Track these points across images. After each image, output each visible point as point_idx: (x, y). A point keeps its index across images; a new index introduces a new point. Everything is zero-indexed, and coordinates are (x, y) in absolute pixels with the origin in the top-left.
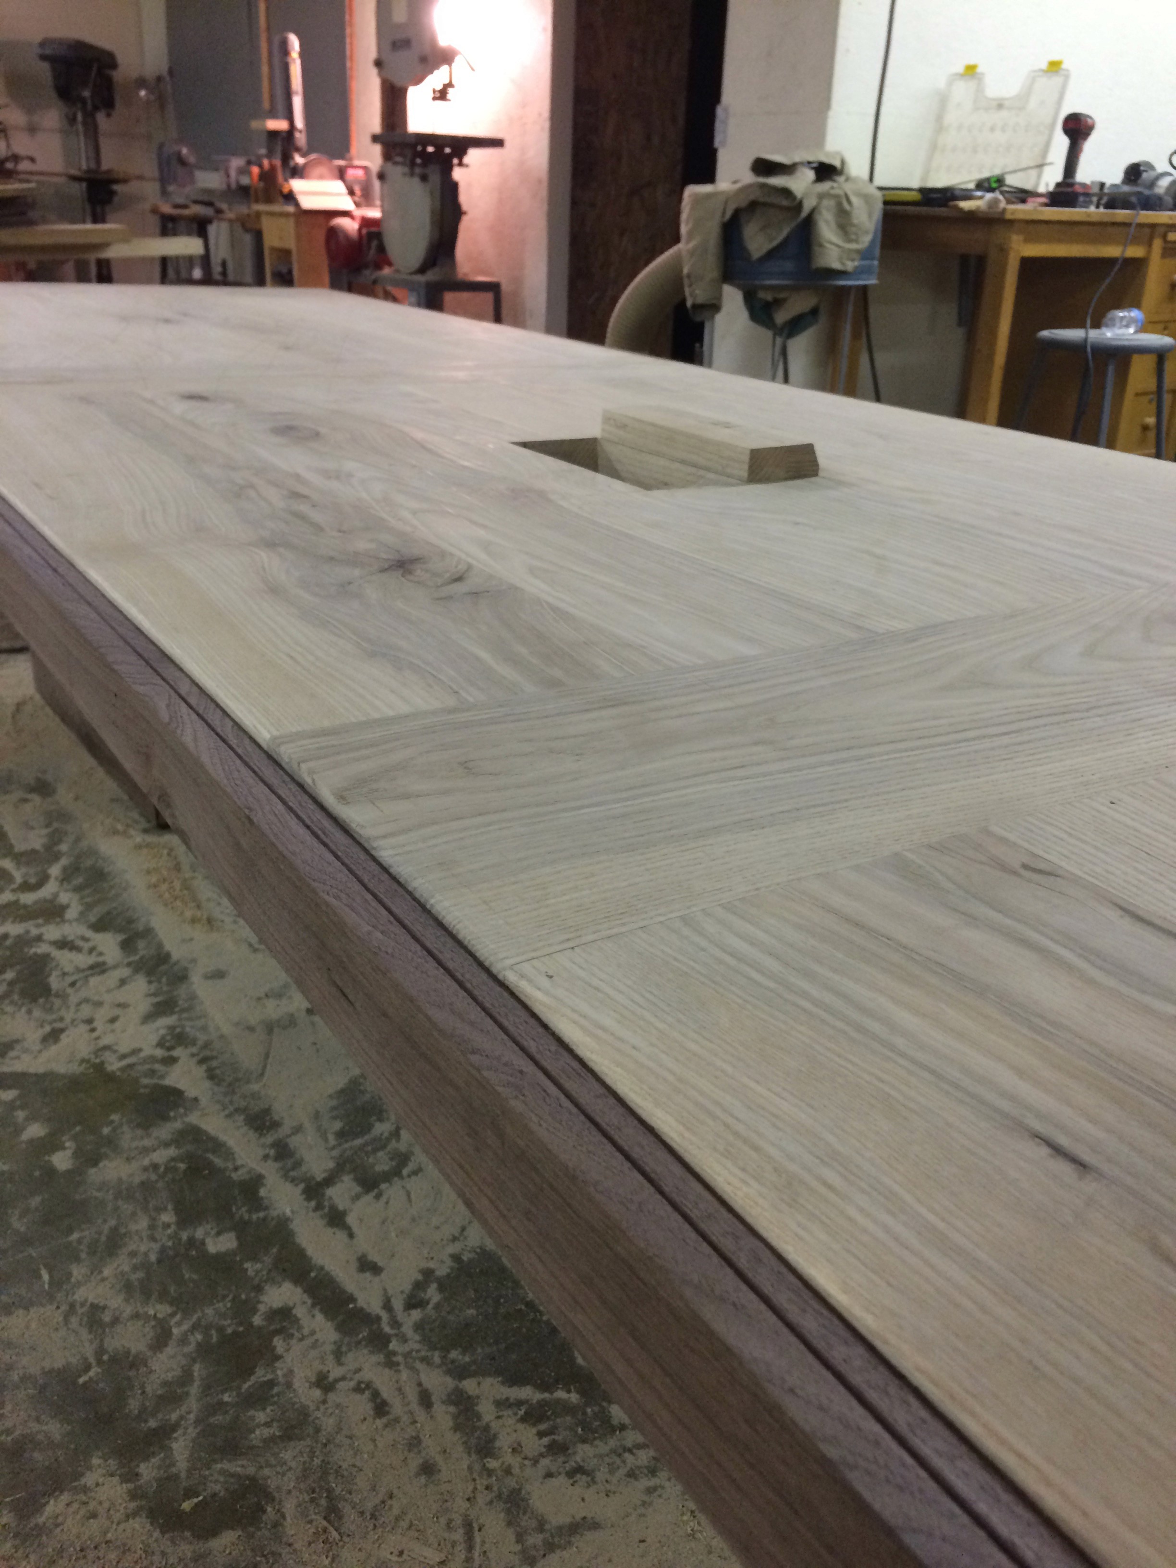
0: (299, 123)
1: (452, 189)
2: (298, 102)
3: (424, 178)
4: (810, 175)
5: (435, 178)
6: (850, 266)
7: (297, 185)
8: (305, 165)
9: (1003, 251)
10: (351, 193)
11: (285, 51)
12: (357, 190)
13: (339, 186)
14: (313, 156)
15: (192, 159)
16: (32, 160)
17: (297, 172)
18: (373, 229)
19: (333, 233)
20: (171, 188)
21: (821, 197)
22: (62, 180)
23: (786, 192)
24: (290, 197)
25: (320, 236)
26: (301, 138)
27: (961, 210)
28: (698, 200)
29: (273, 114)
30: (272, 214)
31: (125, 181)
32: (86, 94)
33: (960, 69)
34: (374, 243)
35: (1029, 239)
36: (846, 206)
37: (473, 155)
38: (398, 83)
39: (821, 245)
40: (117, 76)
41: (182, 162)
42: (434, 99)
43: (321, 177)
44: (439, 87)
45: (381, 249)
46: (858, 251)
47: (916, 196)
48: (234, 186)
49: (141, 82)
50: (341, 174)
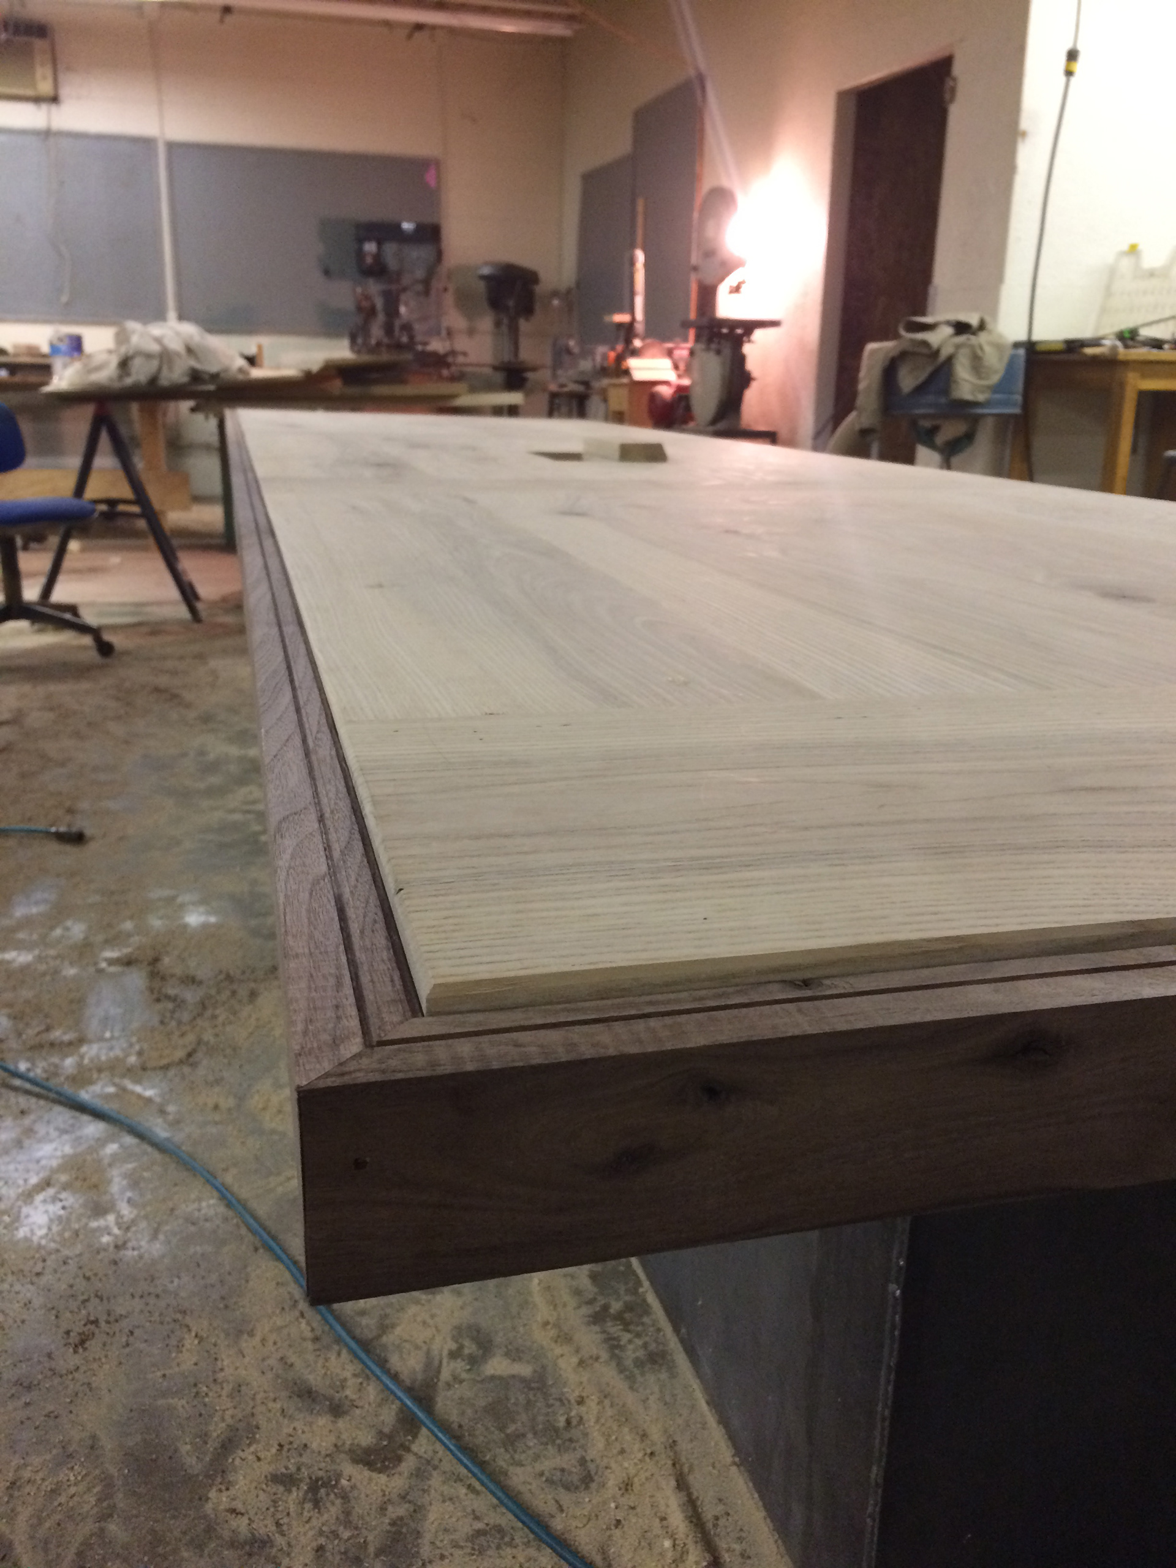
0: (639, 315)
1: (741, 359)
2: (639, 302)
3: (718, 352)
4: (948, 331)
5: (727, 351)
6: (981, 397)
7: (633, 363)
8: (642, 348)
9: (1122, 385)
10: (676, 367)
11: (632, 262)
12: (682, 366)
13: (667, 363)
14: (649, 341)
15: (576, 350)
16: (465, 354)
17: (635, 353)
18: (684, 394)
19: (654, 397)
20: (560, 372)
21: (958, 347)
22: (488, 371)
23: (925, 344)
24: (627, 372)
25: (645, 400)
26: (640, 327)
27: (1086, 355)
28: (874, 352)
29: (621, 310)
30: (615, 385)
31: (534, 369)
32: (511, 303)
33: (1125, 247)
34: (683, 404)
35: (1144, 376)
36: (979, 352)
37: (758, 334)
38: (709, 281)
39: (955, 382)
40: (538, 289)
41: (569, 351)
42: (731, 292)
43: (653, 357)
44: (735, 284)
45: (688, 408)
46: (989, 387)
47: (1061, 347)
48: (598, 366)
49: (555, 294)
50: (670, 353)
